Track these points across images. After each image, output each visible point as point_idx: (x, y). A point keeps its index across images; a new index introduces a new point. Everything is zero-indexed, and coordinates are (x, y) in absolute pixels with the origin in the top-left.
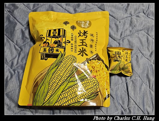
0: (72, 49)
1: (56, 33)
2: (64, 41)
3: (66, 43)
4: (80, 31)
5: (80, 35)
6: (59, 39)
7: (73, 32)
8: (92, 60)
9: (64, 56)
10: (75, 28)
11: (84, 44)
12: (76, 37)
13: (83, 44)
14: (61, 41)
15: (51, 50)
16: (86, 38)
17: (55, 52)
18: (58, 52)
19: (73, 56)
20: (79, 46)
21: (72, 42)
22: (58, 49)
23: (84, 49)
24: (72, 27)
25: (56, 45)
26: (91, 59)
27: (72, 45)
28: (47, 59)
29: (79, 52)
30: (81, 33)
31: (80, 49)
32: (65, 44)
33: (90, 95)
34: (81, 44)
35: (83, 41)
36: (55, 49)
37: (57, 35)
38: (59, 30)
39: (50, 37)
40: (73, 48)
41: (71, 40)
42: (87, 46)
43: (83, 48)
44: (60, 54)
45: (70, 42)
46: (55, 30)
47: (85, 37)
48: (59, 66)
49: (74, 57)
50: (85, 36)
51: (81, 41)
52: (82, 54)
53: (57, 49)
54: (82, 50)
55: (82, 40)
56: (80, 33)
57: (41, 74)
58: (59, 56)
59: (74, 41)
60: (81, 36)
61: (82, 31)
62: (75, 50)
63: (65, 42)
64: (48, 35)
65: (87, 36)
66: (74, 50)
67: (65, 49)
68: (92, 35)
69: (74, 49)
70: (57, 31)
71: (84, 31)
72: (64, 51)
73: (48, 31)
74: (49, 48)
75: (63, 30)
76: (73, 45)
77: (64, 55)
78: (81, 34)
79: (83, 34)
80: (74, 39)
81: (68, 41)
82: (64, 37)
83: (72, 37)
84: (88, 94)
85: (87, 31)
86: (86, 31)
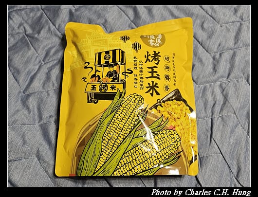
0: (135, 83)
1: (110, 58)
2: (122, 70)
3: (126, 74)
4: (148, 52)
5: (148, 59)
6: (115, 68)
7: (136, 54)
8: (167, 101)
10: (139, 47)
11: (155, 75)
12: (142, 63)
13: (152, 75)
14: (118, 72)
15: (104, 88)
17: (109, 90)
18: (114, 91)
19: (138, 95)
20: (147, 78)
21: (135, 72)
22: (114, 85)
23: (154, 84)
24: (134, 45)
25: (111, 79)
27: (135, 77)
28: (98, 101)
29: (148, 87)
30: (150, 55)
31: (149, 84)
33: (167, 157)
34: (150, 75)
35: (153, 70)
36: (109, 85)
37: (111, 61)
38: (114, 51)
39: (101, 66)
40: (138, 81)
41: (134, 68)
42: (159, 79)
43: (153, 82)
44: (118, 93)
45: (132, 72)
46: (107, 52)
47: (157, 62)
48: (116, 112)
49: (139, 97)
50: (155, 60)
51: (150, 70)
52: (151, 92)
54: (151, 85)
55: (152, 68)
56: (148, 56)
57: (90, 125)
58: (117, 97)
59: (139, 70)
60: (149, 61)
61: (151, 53)
62: (141, 85)
63: (125, 72)
64: (97, 63)
65: (159, 61)
66: (139, 85)
67: (124, 84)
68: (167, 59)
69: (139, 83)
70: (111, 54)
71: (155, 52)
72: (124, 87)
73: (97, 55)
74: (101, 85)
75: (121, 51)
76: (138, 78)
77: (123, 94)
78: (150, 58)
79: (152, 57)
80: (138, 66)
81: (128, 70)
82: (122, 64)
83: (135, 63)
84: (165, 156)
85: (159, 53)
86: (157, 52)
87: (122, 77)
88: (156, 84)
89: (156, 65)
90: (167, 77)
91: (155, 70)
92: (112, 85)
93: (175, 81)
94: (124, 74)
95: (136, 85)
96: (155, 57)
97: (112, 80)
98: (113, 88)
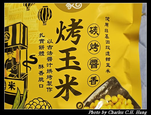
0: (41, 79)
2: (23, 59)
3: (29, 64)
4: (62, 23)
5: (61, 36)
8: (93, 101)
9: (26, 100)
10: (48, 15)
11: (71, 63)
12: (51, 44)
13: (67, 63)
14: (18, 61)
16: (76, 43)
18: (13, 91)
19: (43, 101)
20: (58, 70)
21: (42, 60)
22: (14, 81)
23: (70, 79)
24: (41, 12)
26: (89, 100)
27: (41, 70)
29: (58, 88)
30: (65, 27)
31: (61, 81)
32: (27, 66)
34: (63, 64)
35: (68, 54)
36: (7, 82)
37: (10, 43)
41: (40, 53)
42: (79, 69)
43: (67, 76)
44: (18, 95)
45: (36, 61)
47: (75, 39)
49: (45, 104)
50: (73, 36)
51: (64, 55)
52: (64, 94)
53: (12, 82)
54: (65, 82)
55: (67, 51)
56: (62, 30)
59: (46, 56)
60: (63, 39)
61: (68, 23)
62: (49, 83)
63: (27, 61)
65: (79, 36)
66: (45, 83)
67: (25, 80)
68: (94, 30)
70: (11, 31)
71: (73, 20)
72: (25, 87)
75: (22, 26)
77: (24, 98)
78: (65, 33)
79: (68, 31)
80: (46, 50)
81: (31, 57)
82: (23, 48)
83: (42, 44)
85: (80, 21)
86: (77, 21)
87: (23, 70)
88: (74, 78)
89: (74, 46)
90: (94, 63)
91: (72, 54)
92: (10, 81)
93: (108, 65)
94: (25, 64)
95: (41, 83)
96: (72, 30)
97: (10, 73)
98: (11, 86)
